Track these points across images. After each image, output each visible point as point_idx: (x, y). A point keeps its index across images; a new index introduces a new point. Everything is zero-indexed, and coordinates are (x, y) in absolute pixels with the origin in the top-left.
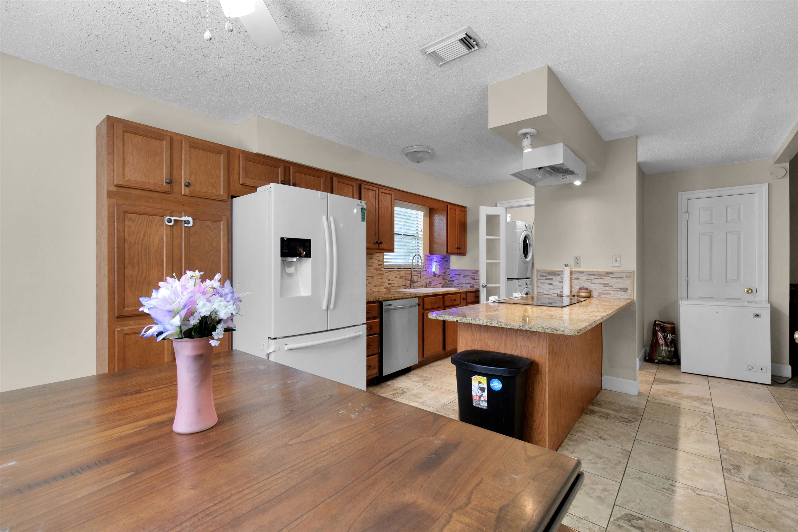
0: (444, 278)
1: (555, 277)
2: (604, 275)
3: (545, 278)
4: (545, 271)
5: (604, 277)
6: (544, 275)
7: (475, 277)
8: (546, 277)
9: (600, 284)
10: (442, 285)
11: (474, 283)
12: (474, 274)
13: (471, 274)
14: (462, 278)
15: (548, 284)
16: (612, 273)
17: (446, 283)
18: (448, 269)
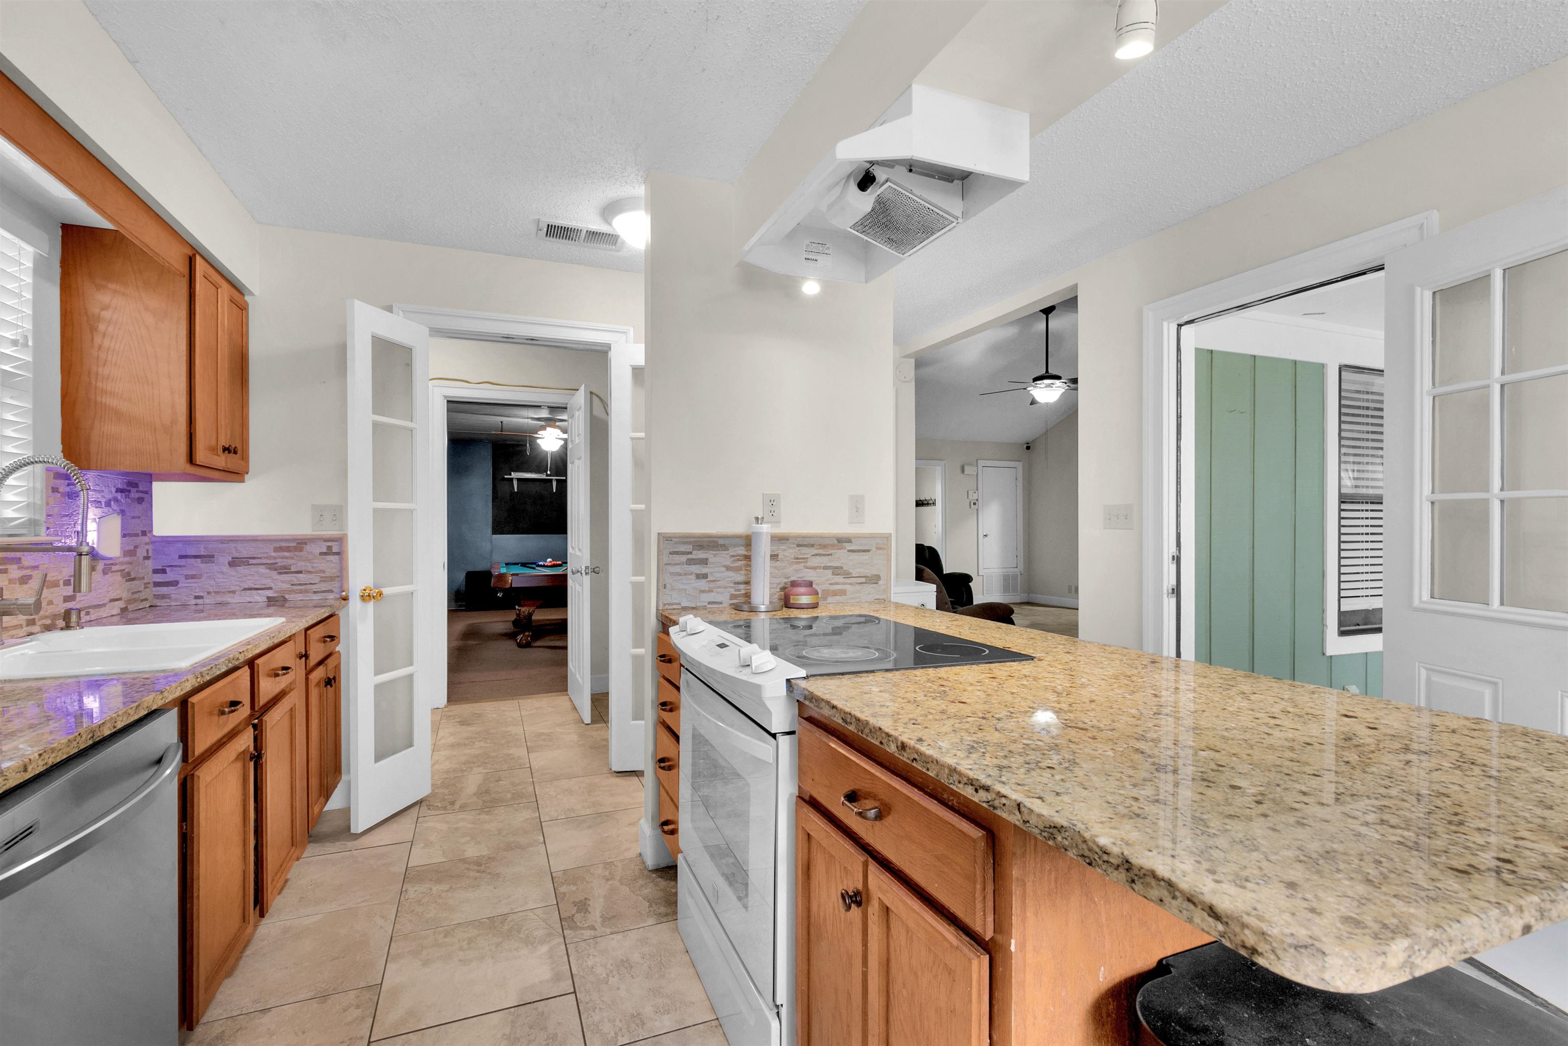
0: (129, 574)
1: (715, 556)
2: (833, 546)
3: (684, 558)
4: (685, 539)
5: (832, 551)
6: (682, 548)
7: (290, 562)
8: (690, 556)
9: (825, 568)
10: (121, 604)
11: (286, 586)
12: (287, 554)
13: (273, 554)
14: (226, 569)
15: (693, 577)
16: (848, 540)
17: (136, 596)
18: (144, 533)
